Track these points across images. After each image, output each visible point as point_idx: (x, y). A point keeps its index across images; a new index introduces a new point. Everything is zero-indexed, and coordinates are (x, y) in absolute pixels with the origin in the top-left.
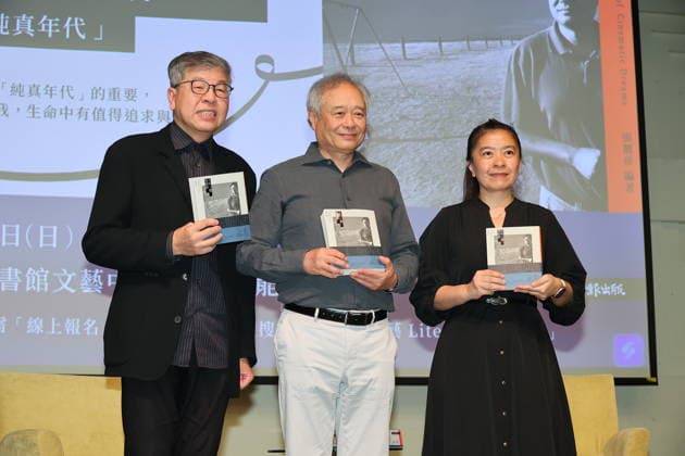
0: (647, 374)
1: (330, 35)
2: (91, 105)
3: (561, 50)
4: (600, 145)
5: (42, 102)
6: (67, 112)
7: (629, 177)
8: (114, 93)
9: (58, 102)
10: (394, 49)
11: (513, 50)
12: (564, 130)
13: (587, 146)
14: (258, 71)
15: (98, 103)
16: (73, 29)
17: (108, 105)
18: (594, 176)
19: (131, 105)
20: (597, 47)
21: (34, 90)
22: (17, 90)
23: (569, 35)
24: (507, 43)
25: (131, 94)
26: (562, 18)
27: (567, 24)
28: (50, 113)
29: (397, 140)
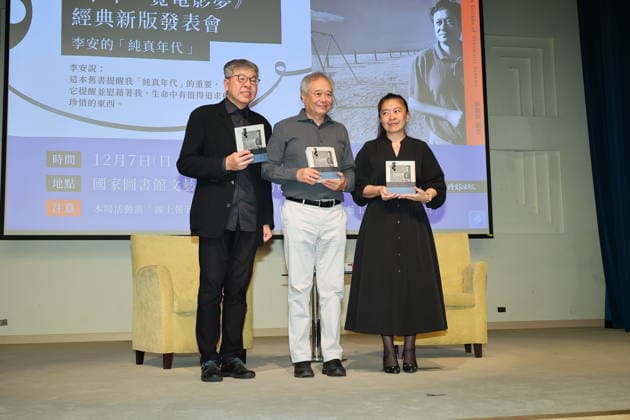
0: (488, 233)
1: (315, 50)
2: (186, 90)
3: (441, 57)
4: (463, 108)
5: (160, 88)
6: (173, 94)
7: (478, 125)
8: (199, 83)
9: (168, 89)
10: (350, 58)
11: (415, 58)
12: (442, 101)
13: (456, 109)
14: (277, 70)
15: (191, 89)
16: (175, 48)
17: (195, 90)
18: (459, 125)
19: (208, 90)
20: (461, 55)
21: (156, 82)
22: (146, 82)
23: (445, 48)
24: (411, 53)
25: (208, 84)
26: (442, 39)
27: (445, 43)
28: (165, 95)
29: (353, 108)
